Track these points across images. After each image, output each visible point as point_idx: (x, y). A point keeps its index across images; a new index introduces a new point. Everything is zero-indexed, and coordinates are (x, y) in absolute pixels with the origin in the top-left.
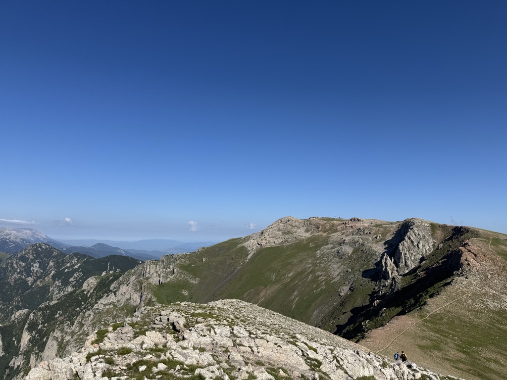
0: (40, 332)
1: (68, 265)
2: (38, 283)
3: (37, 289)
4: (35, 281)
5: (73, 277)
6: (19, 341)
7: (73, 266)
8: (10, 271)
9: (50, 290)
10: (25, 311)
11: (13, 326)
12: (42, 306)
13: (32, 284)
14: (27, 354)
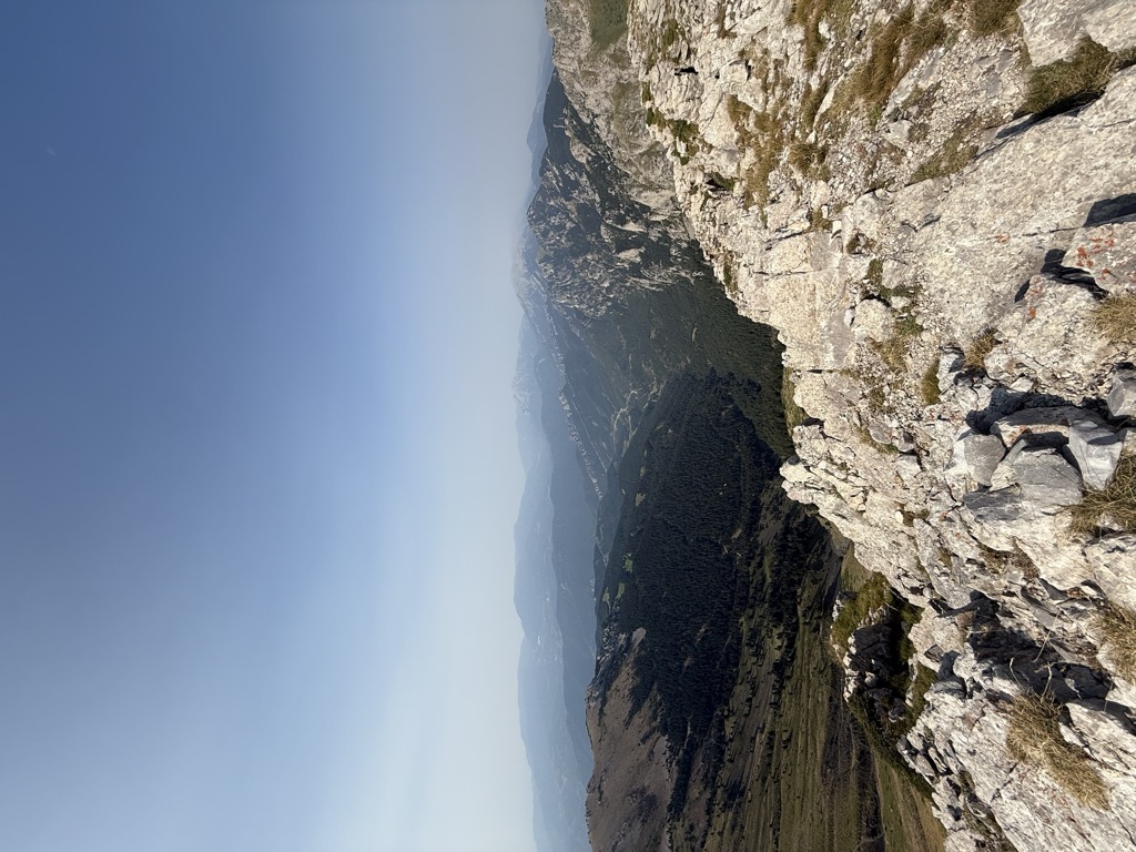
0: (627, 213)
1: (554, 182)
3: (580, 217)
4: (571, 220)
5: (569, 175)
6: (634, 233)
7: (555, 175)
8: (558, 246)
9: (583, 202)
10: (602, 228)
11: (616, 241)
12: (599, 211)
13: (574, 222)
14: (649, 224)
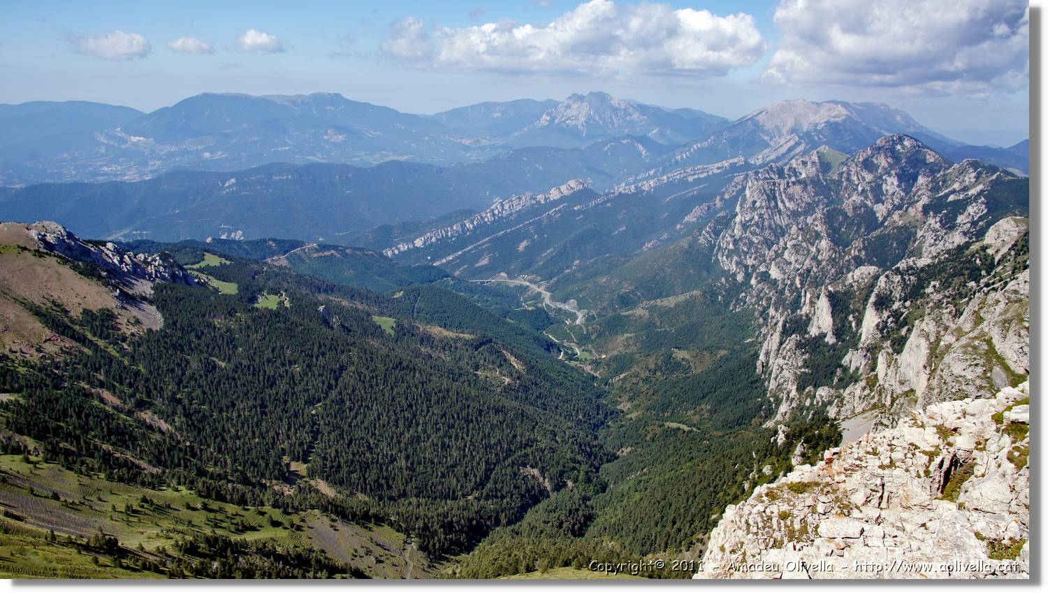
1: (956, 186)
2: (896, 217)
3: (893, 229)
5: (966, 213)
7: (965, 189)
8: (846, 188)
9: (918, 236)
10: (872, 269)
12: (902, 265)
13: (885, 219)
